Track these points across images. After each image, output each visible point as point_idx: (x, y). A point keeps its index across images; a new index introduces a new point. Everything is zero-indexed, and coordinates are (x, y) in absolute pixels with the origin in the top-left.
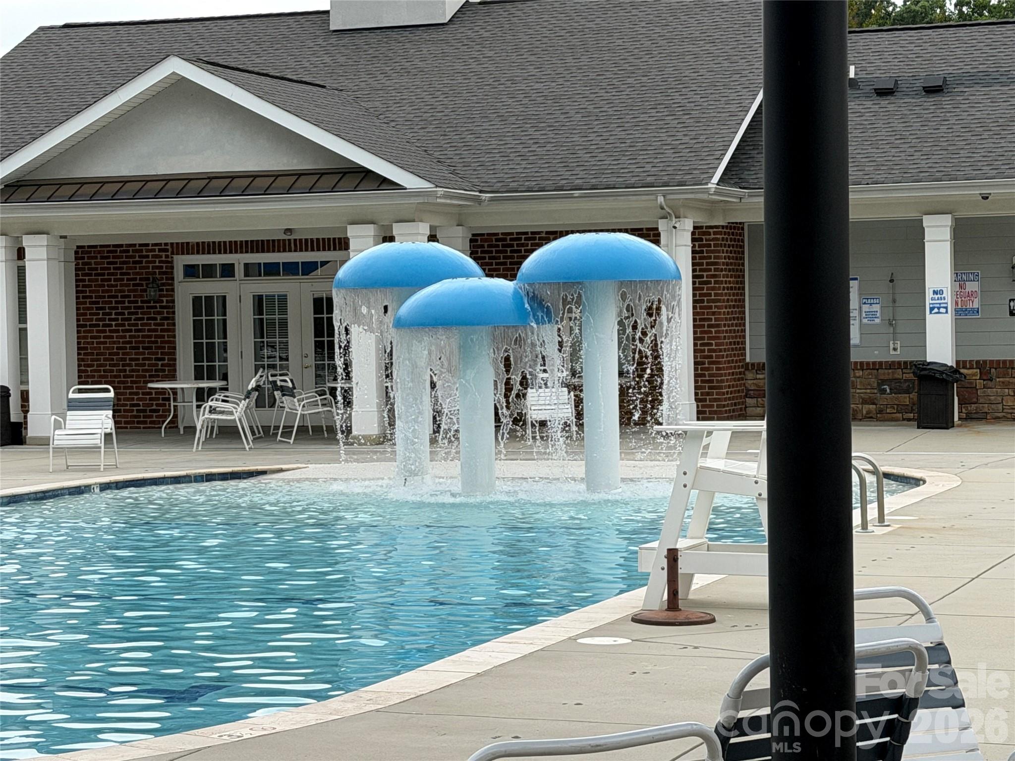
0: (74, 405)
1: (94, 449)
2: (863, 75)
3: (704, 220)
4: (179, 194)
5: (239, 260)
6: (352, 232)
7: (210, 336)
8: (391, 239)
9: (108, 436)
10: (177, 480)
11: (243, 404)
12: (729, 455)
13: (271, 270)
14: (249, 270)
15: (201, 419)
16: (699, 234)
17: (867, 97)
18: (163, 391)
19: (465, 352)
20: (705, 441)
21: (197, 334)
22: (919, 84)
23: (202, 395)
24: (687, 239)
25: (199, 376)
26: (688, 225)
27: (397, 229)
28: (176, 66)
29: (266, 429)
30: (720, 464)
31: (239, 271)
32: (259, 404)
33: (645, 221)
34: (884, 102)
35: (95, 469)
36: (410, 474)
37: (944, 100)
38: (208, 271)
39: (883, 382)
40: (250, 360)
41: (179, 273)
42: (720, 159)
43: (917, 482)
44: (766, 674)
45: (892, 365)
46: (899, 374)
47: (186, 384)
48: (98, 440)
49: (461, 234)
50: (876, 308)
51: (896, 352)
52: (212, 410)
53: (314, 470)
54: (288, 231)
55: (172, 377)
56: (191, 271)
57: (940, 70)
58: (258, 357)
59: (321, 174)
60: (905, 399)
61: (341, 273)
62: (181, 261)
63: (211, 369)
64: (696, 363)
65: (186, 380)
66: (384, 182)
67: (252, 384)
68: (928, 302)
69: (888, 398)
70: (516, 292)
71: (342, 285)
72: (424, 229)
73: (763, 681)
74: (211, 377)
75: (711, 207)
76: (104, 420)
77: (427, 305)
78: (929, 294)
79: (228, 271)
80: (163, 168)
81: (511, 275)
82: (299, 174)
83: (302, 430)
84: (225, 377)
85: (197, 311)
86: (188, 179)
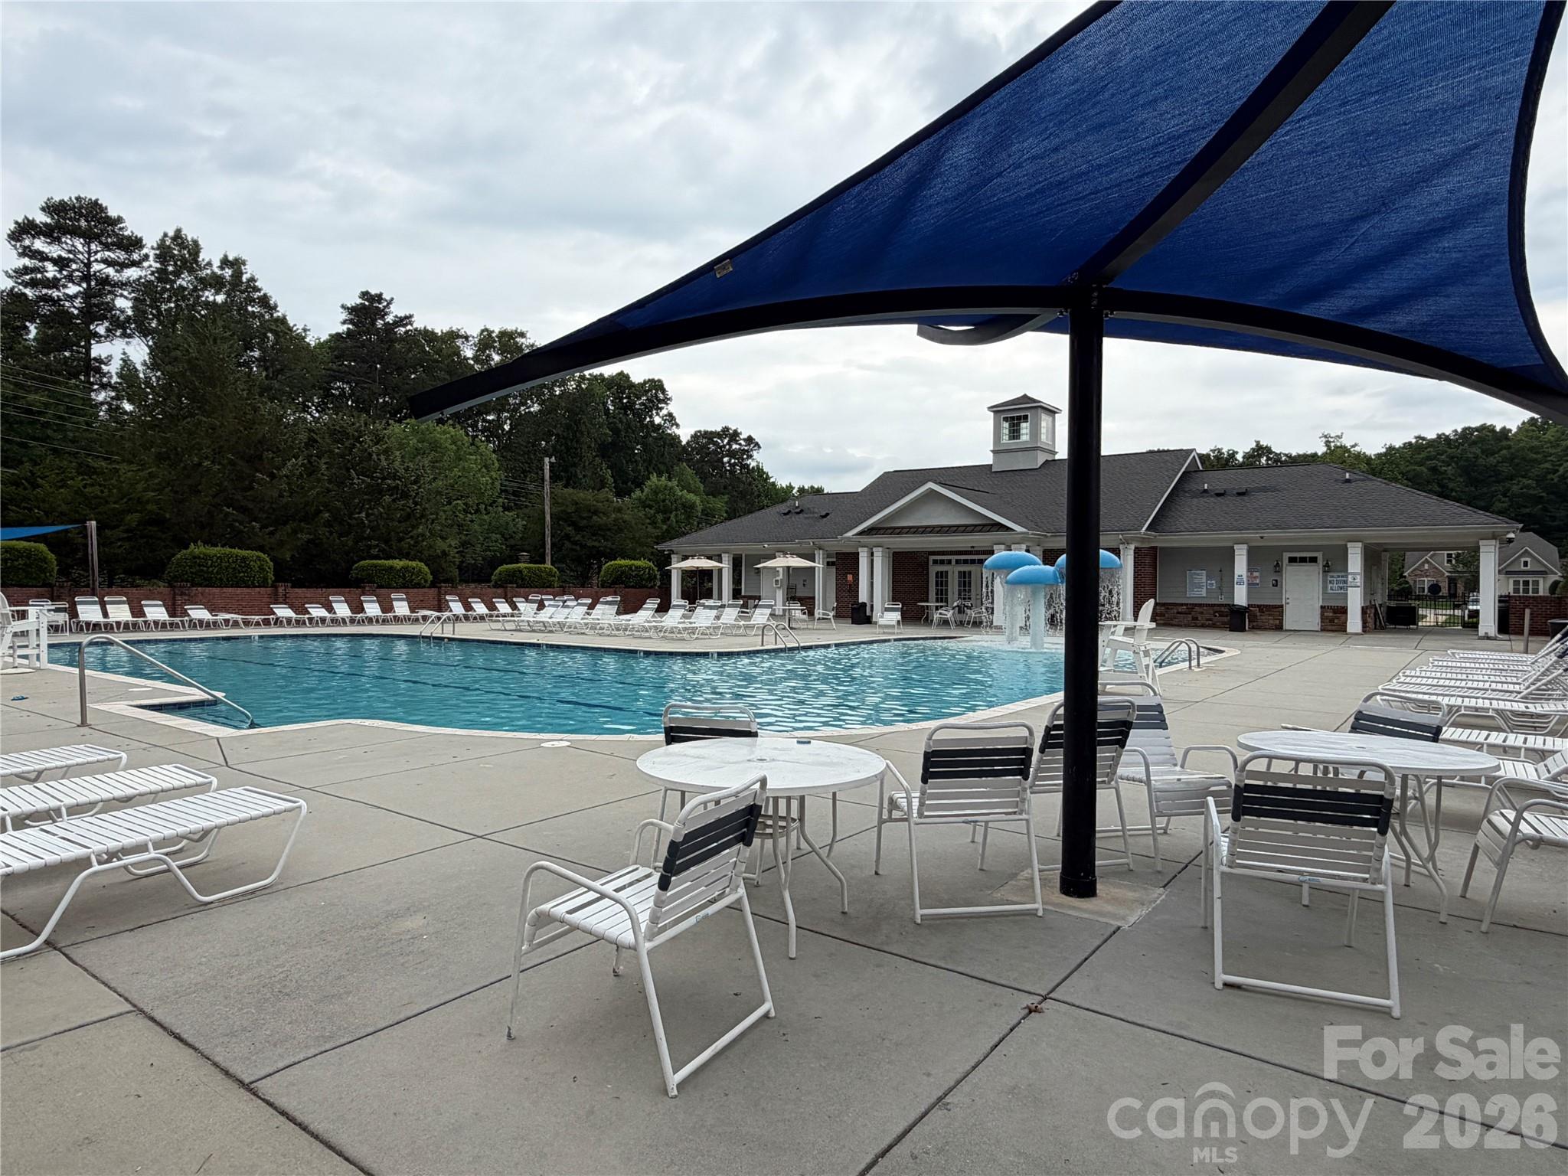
0: (887, 610)
1: (894, 626)
2: (1211, 488)
3: (1139, 545)
4: (930, 532)
5: (954, 558)
6: (995, 547)
7: (942, 586)
8: (1011, 550)
9: (898, 622)
10: (935, 638)
11: (952, 612)
12: (1124, 635)
13: (966, 562)
14: (958, 562)
15: (936, 616)
16: (1137, 550)
17: (1212, 496)
18: (923, 606)
19: (1034, 593)
20: (1113, 629)
21: (937, 585)
22: (1235, 492)
23: (937, 608)
24: (1132, 552)
25: (937, 601)
26: (1133, 547)
27: (1013, 547)
28: (931, 485)
29: (961, 622)
30: (1120, 639)
31: (953, 562)
32: (959, 612)
33: (1113, 545)
34: (1219, 498)
35: (893, 633)
36: (1010, 640)
37: (1246, 498)
38: (942, 562)
39: (1216, 612)
40: (956, 596)
41: (931, 562)
42: (1146, 521)
43: (1222, 652)
44: (1063, 708)
45: (1222, 605)
46: (1223, 609)
47: (932, 604)
48: (894, 623)
49: (1039, 550)
50: (1213, 582)
51: (1222, 600)
52: (940, 614)
53: (975, 637)
54: (973, 547)
55: (927, 601)
56: (935, 562)
57: (1244, 487)
58: (960, 594)
59: (984, 525)
60: (1225, 619)
61: (986, 563)
62: (932, 558)
63: (942, 599)
64: (1134, 602)
65: (932, 602)
66: (1008, 529)
67: (955, 604)
68: (1236, 580)
69: (1218, 618)
70: (1054, 572)
71: (986, 567)
72: (1024, 547)
73: (1061, 711)
74: (942, 602)
75: (1143, 540)
76: (896, 616)
77: (1018, 576)
78: (1236, 577)
79: (949, 562)
80: (925, 523)
81: (1052, 565)
82: (976, 526)
83: (975, 623)
84: (947, 602)
85: (937, 577)
86: (934, 527)
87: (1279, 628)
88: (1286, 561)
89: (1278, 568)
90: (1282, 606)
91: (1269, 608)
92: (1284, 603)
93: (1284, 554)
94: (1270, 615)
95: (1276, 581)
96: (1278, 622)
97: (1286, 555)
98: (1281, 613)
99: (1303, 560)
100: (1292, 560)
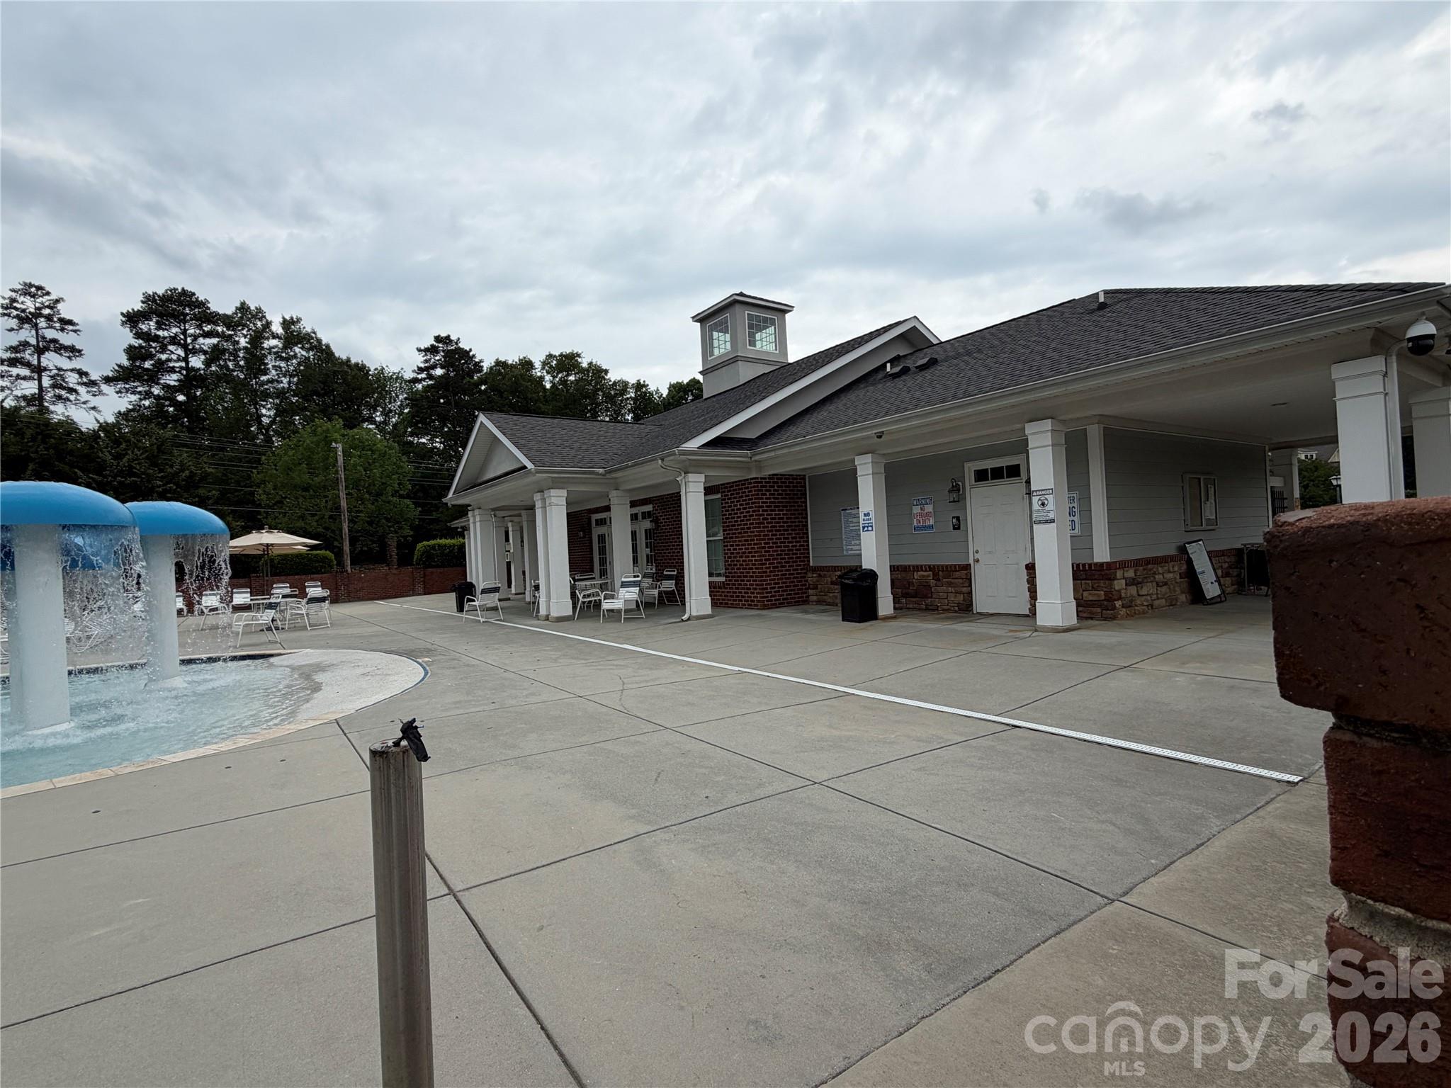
7: (603, 553)
21: (600, 553)
41: (594, 524)
56: (597, 522)
68: (862, 523)
78: (862, 517)
85: (599, 541)
87: (965, 608)
88: (970, 478)
89: (957, 493)
90: (968, 567)
91: (950, 570)
92: (971, 561)
93: (967, 465)
94: (950, 584)
95: (958, 518)
96: (961, 598)
97: (971, 468)
98: (969, 580)
99: (997, 474)
100: (981, 476)
